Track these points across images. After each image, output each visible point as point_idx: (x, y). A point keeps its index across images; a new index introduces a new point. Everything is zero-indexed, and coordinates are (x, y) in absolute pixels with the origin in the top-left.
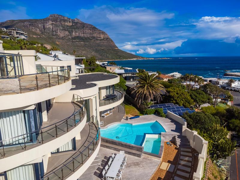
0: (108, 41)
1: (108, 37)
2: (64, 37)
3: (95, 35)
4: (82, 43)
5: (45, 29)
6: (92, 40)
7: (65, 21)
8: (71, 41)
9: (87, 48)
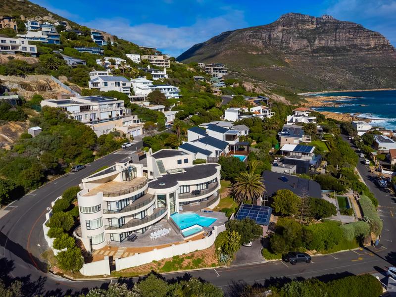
0: (385, 50)
1: (386, 43)
2: (299, 50)
3: (358, 42)
4: (329, 58)
6: (350, 51)
7: (304, 22)
8: (310, 56)
9: (338, 66)
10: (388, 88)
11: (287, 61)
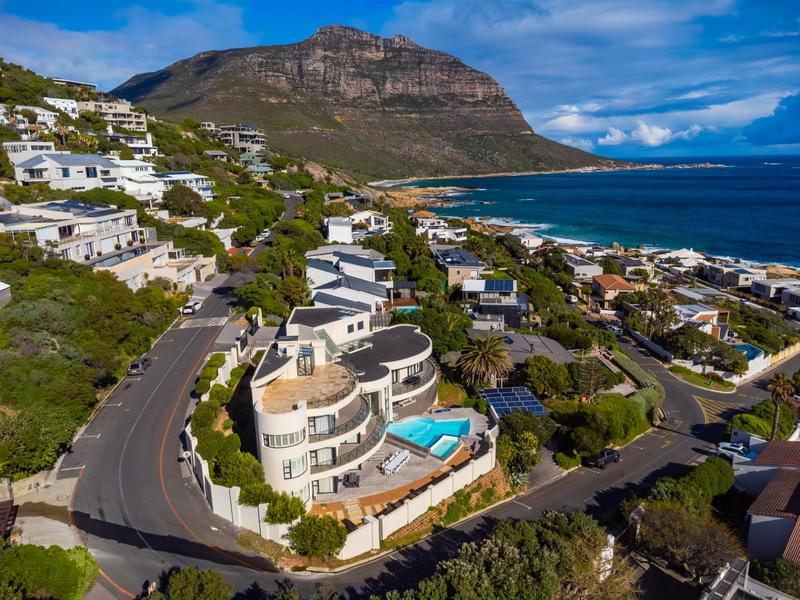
0: (500, 105)
1: (500, 94)
2: (359, 98)
3: (457, 88)
4: (413, 116)
5: (302, 76)
6: (445, 104)
7: (363, 45)
8: (380, 112)
9: (429, 131)
10: (510, 171)
11: (338, 119)
